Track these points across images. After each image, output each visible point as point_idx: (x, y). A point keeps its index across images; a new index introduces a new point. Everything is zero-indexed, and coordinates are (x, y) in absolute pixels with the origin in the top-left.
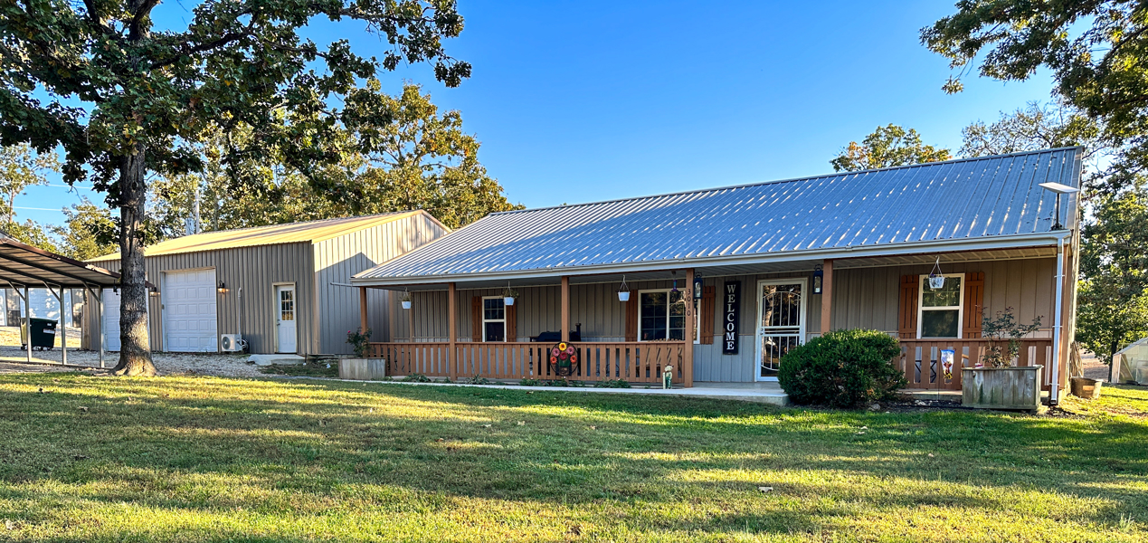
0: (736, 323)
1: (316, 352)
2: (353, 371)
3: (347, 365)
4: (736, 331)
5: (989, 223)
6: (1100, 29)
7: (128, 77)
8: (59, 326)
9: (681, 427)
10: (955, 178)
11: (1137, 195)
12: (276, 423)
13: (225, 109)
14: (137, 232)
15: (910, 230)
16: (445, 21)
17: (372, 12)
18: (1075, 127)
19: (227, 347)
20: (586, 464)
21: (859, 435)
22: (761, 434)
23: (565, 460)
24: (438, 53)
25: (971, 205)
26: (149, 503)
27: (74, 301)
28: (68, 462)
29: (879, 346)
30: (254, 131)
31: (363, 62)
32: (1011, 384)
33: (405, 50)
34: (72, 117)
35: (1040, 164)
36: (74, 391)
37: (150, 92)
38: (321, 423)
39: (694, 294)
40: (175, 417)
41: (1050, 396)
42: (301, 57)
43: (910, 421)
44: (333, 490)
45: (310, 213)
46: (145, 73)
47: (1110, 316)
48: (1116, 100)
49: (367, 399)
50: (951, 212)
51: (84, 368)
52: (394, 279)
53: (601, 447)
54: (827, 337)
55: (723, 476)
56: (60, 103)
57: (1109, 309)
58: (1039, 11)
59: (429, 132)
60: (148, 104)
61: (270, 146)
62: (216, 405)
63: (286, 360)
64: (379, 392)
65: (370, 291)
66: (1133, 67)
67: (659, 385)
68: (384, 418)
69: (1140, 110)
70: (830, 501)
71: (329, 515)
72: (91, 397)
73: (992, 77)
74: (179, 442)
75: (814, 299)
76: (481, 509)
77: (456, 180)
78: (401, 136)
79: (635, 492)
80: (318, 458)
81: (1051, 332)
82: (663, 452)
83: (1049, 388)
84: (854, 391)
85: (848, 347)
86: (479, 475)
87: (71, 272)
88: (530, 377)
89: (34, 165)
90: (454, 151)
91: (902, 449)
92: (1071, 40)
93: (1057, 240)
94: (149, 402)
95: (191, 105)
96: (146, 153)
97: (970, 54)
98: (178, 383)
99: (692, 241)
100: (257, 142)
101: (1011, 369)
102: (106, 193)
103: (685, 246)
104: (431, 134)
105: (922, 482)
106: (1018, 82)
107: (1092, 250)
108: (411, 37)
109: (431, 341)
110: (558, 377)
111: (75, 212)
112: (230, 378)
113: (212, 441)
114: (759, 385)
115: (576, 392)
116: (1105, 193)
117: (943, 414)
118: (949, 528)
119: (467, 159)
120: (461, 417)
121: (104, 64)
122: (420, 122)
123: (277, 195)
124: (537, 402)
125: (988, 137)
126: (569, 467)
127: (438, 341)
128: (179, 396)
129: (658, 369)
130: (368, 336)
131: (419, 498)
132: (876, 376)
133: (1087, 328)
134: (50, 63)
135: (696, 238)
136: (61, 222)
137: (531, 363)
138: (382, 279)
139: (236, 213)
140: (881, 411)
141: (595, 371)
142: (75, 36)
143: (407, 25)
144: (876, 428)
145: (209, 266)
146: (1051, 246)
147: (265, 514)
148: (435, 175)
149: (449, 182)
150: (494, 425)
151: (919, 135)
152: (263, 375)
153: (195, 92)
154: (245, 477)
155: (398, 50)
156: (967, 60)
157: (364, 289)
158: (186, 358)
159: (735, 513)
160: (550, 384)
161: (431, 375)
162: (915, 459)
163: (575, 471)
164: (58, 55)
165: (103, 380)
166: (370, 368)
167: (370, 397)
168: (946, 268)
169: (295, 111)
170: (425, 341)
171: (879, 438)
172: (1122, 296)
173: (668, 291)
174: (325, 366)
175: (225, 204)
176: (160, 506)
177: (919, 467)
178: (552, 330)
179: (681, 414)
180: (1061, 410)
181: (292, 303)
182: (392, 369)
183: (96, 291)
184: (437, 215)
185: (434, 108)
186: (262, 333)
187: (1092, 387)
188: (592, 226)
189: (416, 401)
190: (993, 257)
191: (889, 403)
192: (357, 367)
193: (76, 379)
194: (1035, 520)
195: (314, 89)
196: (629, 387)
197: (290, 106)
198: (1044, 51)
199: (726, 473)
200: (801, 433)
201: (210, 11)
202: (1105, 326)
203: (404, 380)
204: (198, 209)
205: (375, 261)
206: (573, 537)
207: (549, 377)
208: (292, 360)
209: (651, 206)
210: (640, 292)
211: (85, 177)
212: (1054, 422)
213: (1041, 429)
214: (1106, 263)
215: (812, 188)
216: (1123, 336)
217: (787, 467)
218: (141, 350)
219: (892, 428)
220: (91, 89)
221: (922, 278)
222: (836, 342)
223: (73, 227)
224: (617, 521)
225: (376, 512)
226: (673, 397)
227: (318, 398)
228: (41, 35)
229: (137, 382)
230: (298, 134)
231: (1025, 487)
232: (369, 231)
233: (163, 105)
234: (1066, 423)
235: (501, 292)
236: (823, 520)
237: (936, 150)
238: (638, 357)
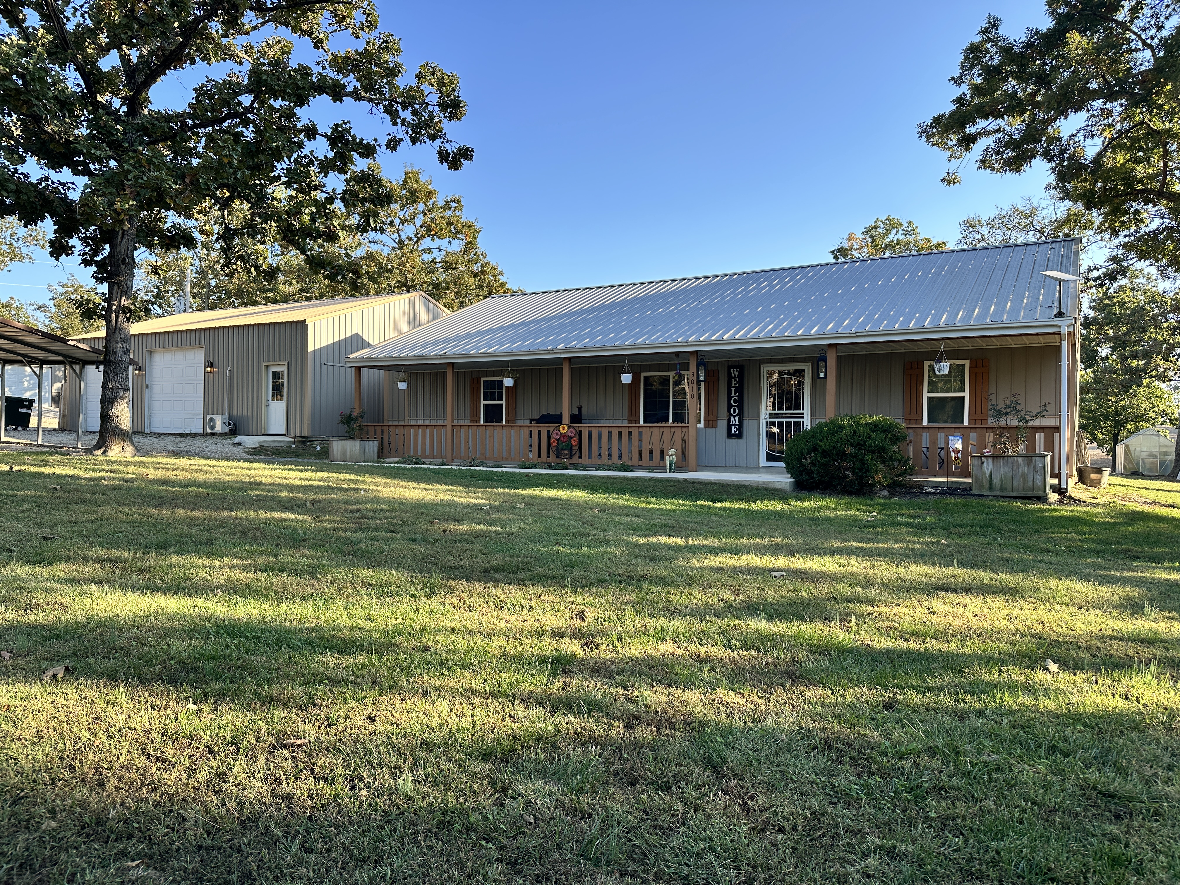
0: (741, 407)
1: (306, 434)
2: (344, 454)
3: (338, 447)
4: (740, 415)
5: (992, 310)
6: (1092, 126)
7: (123, 152)
8: (35, 405)
9: (687, 511)
10: (956, 267)
11: (1131, 289)
12: (261, 504)
13: (222, 186)
14: (124, 307)
15: (914, 316)
16: (448, 106)
17: (375, 95)
18: (1071, 219)
19: (212, 428)
20: (590, 547)
21: (868, 521)
22: (769, 519)
23: (567, 543)
24: (440, 137)
25: (973, 293)
26: (121, 585)
27: (53, 380)
28: (35, 543)
29: (885, 431)
30: (250, 208)
31: (364, 142)
32: (1021, 470)
33: (407, 133)
34: (62, 191)
35: (1039, 254)
36: (47, 470)
37: (144, 167)
38: (308, 504)
39: (698, 377)
40: (153, 497)
41: (1060, 484)
42: (302, 136)
43: (920, 508)
44: (320, 573)
45: (305, 294)
46: (140, 148)
47: (1110, 407)
48: (1110, 193)
49: (357, 480)
50: (954, 299)
51: (60, 447)
52: (391, 358)
53: (604, 530)
54: (833, 422)
55: (733, 561)
56: (50, 176)
57: (1109, 400)
58: (1032, 109)
59: (430, 216)
60: (142, 179)
61: (267, 223)
62: (198, 485)
63: (274, 441)
64: (371, 474)
65: (364, 371)
66: (1126, 163)
67: (664, 469)
68: (377, 500)
69: (1134, 204)
70: (846, 587)
71: (315, 600)
72: (65, 476)
73: (989, 171)
74: (156, 524)
75: (818, 384)
76: (479, 594)
77: (456, 264)
78: (401, 220)
79: (642, 577)
80: (304, 541)
81: (1058, 420)
82: (670, 536)
83: (1058, 476)
84: (861, 477)
85: (855, 432)
86: (476, 558)
87: (52, 348)
88: (529, 459)
89: (20, 242)
90: (455, 235)
91: (914, 536)
92: (1065, 135)
93: (1060, 327)
94: (127, 481)
95: (187, 181)
96: (137, 228)
97: (967, 148)
98: (158, 463)
99: (695, 325)
100: (253, 220)
101: (1020, 455)
102: (94, 268)
103: (688, 330)
104: (432, 219)
105: (938, 569)
106: (1014, 176)
107: (1090, 342)
108: (413, 120)
109: (427, 422)
110: (558, 461)
111: (61, 290)
112: (214, 459)
113: (192, 522)
114: (764, 470)
115: (577, 475)
116: (1102, 285)
117: (953, 501)
118: (970, 615)
119: (467, 244)
120: (457, 499)
121: (99, 139)
122: (421, 207)
123: (271, 274)
124: (537, 485)
125: (985, 231)
126: (572, 550)
127: (434, 422)
128: (159, 477)
129: (662, 453)
130: (362, 417)
131: (412, 581)
132: (883, 462)
133: (1088, 419)
134: (43, 136)
135: (699, 322)
136: (45, 299)
137: (531, 446)
138: (377, 359)
139: (228, 293)
140: (889, 498)
141: (597, 454)
142: (71, 111)
143: (410, 109)
144: (886, 515)
145: (196, 345)
146: (1054, 333)
147: (246, 598)
148: (435, 259)
149: (449, 266)
150: (492, 507)
151: (917, 227)
152: (249, 457)
153: (192, 168)
154: (226, 559)
155: (399, 132)
156: (964, 154)
157: (359, 369)
158: (169, 438)
159: (748, 599)
160: (550, 467)
161: (426, 457)
162: (928, 546)
163: (577, 554)
164: (52, 129)
165: (79, 459)
166: (362, 449)
167: (361, 479)
168: (951, 355)
169: (294, 189)
170: (420, 422)
171: (889, 525)
172: (1123, 387)
173: (671, 374)
174: (315, 448)
175: (217, 284)
176: (133, 589)
177: (933, 553)
178: (552, 412)
179: (686, 498)
180: (1071, 498)
181: (282, 385)
182: (385, 451)
183: (77, 368)
184: (436, 297)
185: (435, 192)
186: (250, 413)
187: (1099, 476)
188: (593, 309)
189: (410, 483)
190: (997, 344)
191: (898, 489)
192: (348, 449)
193: (51, 458)
194: (1058, 607)
195: (314, 169)
196: (631, 471)
197: (288, 185)
198: (1039, 146)
199: (736, 557)
200: (809, 519)
201: (211, 90)
202: (1106, 417)
203: (397, 463)
204: (188, 288)
205: (371, 342)
206: (578, 623)
207: (549, 460)
208: (280, 442)
209: (653, 290)
210: (643, 375)
211: (72, 253)
212: (1065, 511)
213: (1053, 517)
214: (1104, 354)
215: (813, 276)
216: (1124, 428)
217: (798, 552)
218: (121, 430)
219: (902, 515)
220: (85, 164)
221: (926, 364)
222: (842, 427)
223: (58, 306)
224: (623, 607)
225: (365, 597)
226: (678, 481)
227: (306, 479)
228: (35, 109)
229: (115, 462)
230: (296, 212)
231: (1043, 574)
232: (365, 311)
233: (158, 179)
234: (1077, 511)
235: (501, 373)
236: (840, 607)
237: (934, 242)
238: (640, 441)
